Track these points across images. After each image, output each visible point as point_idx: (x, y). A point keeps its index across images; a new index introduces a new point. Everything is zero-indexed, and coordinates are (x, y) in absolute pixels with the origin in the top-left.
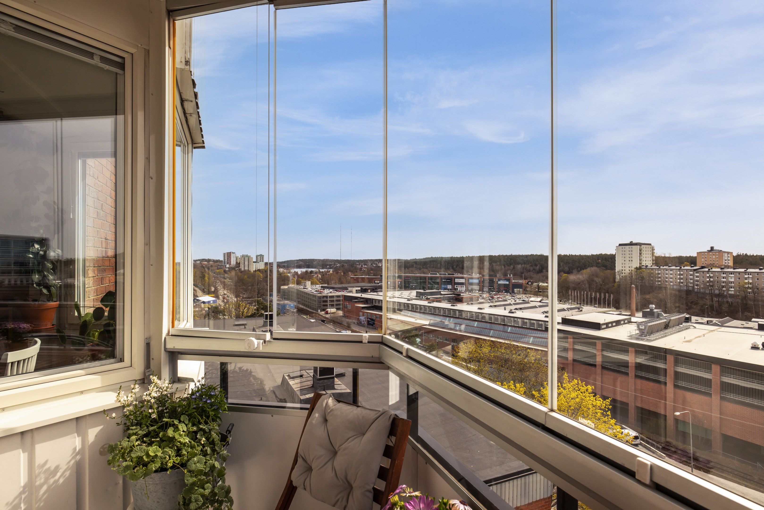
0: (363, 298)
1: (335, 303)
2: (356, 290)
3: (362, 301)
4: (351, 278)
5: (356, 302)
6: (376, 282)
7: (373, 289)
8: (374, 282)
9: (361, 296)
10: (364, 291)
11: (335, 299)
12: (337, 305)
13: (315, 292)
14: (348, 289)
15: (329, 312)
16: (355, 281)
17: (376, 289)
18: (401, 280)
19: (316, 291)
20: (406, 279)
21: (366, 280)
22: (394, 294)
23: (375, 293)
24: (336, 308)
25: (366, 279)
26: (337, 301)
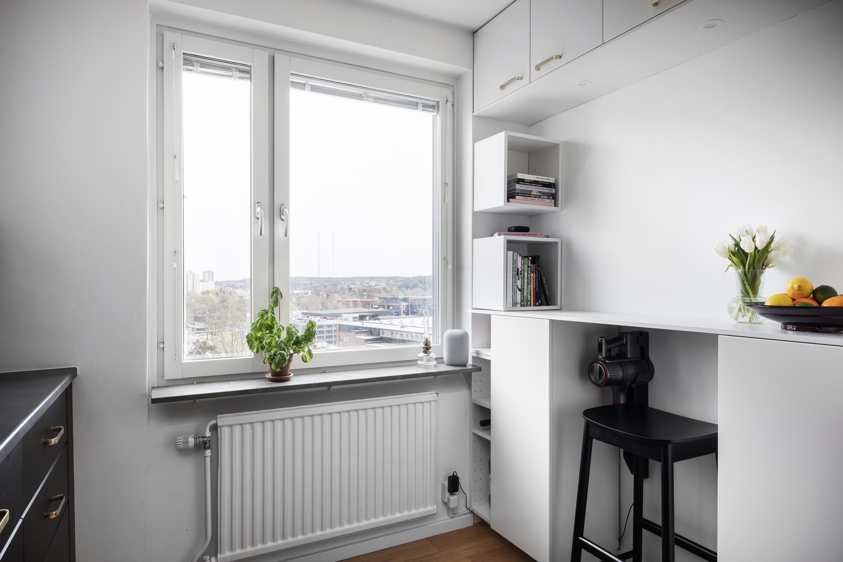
0: (365, 328)
1: (325, 335)
2: (353, 318)
3: (364, 332)
4: (338, 301)
5: (357, 333)
6: (374, 306)
7: (373, 316)
8: (371, 306)
9: (363, 325)
10: (362, 318)
11: (325, 329)
12: (327, 337)
13: (297, 321)
14: (341, 316)
15: (317, 347)
16: (344, 306)
17: (376, 315)
18: (407, 304)
19: (298, 319)
20: (414, 303)
21: (360, 304)
22: (403, 323)
23: (377, 321)
24: (326, 342)
25: (359, 302)
26: (328, 332)
